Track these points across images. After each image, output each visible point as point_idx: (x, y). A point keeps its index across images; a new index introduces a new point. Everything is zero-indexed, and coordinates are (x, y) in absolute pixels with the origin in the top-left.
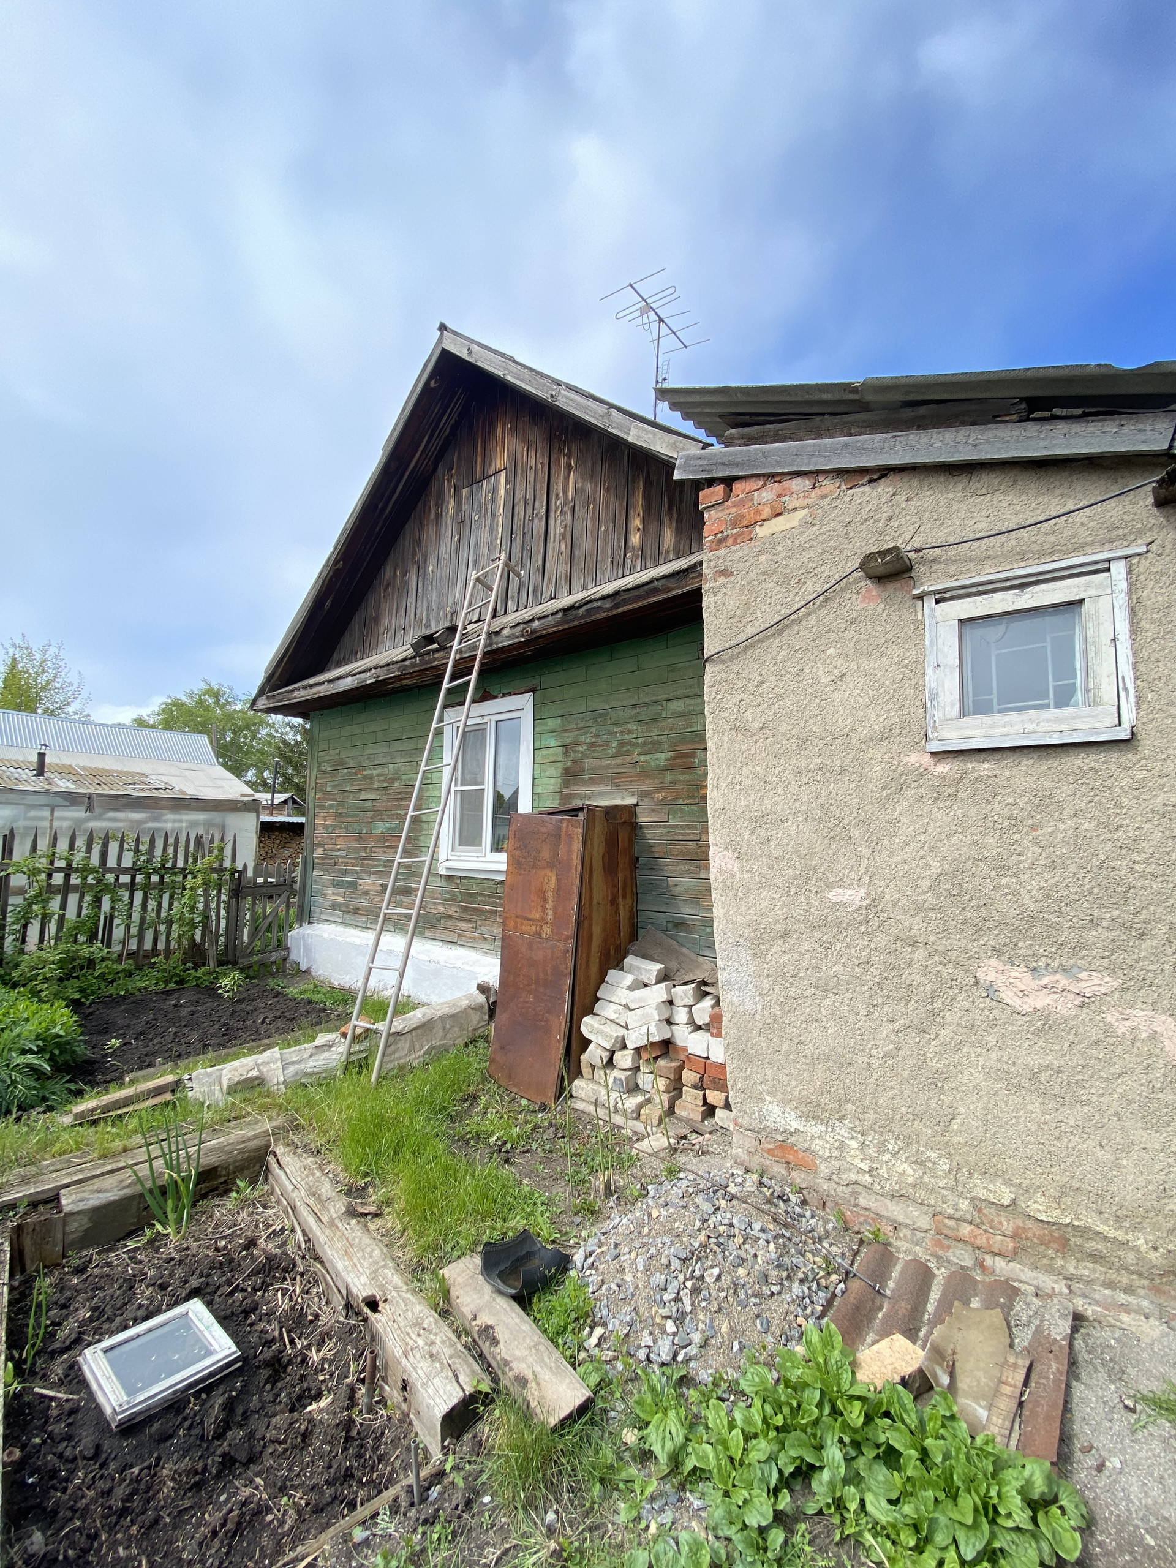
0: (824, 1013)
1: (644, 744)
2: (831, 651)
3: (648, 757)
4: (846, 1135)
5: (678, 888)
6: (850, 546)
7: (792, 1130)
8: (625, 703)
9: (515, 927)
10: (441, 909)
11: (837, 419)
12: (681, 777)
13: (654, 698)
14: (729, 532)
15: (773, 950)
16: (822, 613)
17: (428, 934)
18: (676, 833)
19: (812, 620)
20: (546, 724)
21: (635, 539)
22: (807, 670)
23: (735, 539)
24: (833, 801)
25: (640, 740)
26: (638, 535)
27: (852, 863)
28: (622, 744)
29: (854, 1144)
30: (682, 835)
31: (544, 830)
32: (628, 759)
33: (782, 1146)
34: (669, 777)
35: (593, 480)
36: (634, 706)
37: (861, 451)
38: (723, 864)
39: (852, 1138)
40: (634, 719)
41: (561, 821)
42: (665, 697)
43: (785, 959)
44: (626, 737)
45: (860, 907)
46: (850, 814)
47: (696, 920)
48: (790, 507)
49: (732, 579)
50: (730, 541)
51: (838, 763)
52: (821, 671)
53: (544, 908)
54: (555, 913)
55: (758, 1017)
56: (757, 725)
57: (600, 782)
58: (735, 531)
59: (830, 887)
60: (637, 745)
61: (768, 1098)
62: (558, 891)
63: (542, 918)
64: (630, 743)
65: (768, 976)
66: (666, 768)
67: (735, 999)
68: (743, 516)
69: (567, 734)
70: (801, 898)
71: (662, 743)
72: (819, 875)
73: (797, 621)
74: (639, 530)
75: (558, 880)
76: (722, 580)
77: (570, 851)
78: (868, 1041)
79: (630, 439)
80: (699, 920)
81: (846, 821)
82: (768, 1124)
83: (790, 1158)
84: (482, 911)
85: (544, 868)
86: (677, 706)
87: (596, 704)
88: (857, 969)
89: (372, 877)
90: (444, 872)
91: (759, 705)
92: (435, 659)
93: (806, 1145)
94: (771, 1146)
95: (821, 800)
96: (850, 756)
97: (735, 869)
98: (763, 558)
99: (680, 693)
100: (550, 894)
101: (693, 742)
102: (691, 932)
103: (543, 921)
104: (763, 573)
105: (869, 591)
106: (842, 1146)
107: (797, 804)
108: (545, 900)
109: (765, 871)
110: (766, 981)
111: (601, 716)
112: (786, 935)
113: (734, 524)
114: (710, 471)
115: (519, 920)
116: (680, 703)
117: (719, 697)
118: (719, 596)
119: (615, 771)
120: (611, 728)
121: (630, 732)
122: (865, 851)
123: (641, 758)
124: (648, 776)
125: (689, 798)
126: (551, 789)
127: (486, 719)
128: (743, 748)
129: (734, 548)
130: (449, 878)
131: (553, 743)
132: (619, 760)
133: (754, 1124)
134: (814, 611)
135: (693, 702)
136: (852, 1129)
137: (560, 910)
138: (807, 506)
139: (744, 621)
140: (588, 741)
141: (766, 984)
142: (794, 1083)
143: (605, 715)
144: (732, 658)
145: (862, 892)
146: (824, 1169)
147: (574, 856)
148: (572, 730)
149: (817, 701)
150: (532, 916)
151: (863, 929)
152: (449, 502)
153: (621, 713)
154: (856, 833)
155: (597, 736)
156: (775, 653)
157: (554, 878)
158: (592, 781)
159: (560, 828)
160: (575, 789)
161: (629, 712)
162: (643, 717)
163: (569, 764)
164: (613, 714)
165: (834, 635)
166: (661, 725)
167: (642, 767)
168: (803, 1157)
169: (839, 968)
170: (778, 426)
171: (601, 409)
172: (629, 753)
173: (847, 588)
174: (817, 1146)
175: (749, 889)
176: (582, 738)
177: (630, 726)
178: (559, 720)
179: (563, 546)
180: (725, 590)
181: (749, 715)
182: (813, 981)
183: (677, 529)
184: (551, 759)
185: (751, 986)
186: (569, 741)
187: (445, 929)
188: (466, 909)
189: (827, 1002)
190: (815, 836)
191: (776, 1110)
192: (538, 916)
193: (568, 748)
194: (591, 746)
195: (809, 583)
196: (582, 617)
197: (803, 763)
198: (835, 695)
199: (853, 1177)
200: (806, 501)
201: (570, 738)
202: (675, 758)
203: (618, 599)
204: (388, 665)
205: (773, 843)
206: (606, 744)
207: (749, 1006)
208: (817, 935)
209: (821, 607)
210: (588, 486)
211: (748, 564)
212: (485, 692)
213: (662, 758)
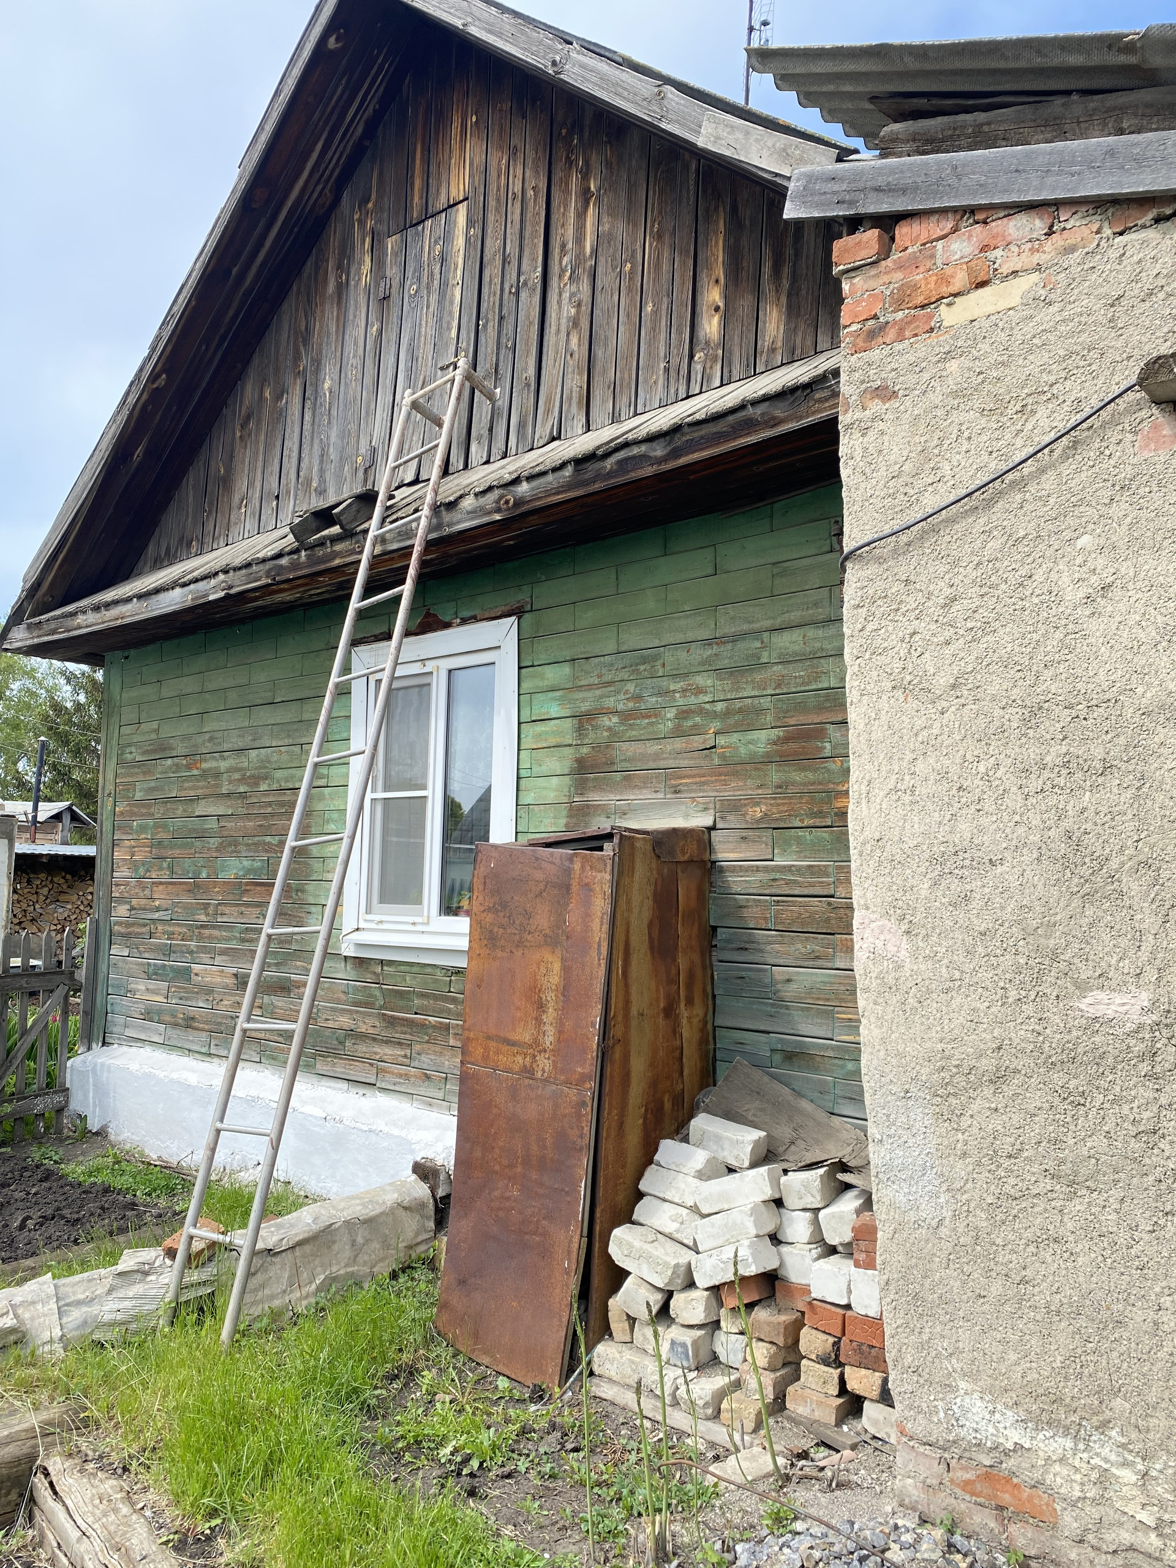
0: (1070, 1225)
1: (727, 713)
2: (1085, 541)
3: (734, 738)
4: (1113, 1457)
5: (793, 986)
6: (1120, 343)
7: (1010, 1445)
8: (690, 636)
9: (486, 1057)
10: (345, 1021)
11: (1095, 102)
12: (798, 777)
13: (746, 627)
14: (890, 317)
15: (975, 1107)
16: (1067, 469)
17: (321, 1066)
18: (788, 883)
19: (1049, 482)
20: (542, 677)
21: (711, 327)
22: (1039, 576)
23: (901, 330)
24: (1089, 826)
25: (720, 707)
26: (716, 320)
27: (1124, 942)
28: (684, 714)
29: (1128, 1476)
30: (800, 885)
31: (539, 875)
32: (697, 742)
33: (990, 1475)
34: (775, 775)
35: (630, 220)
36: (708, 642)
37: (1139, 161)
38: (879, 943)
39: (1125, 1464)
40: (709, 667)
41: (571, 859)
42: (768, 623)
43: (996, 1123)
44: (693, 700)
45: (1140, 1027)
46: (1122, 850)
47: (828, 1047)
48: (1005, 270)
49: (894, 404)
50: (891, 334)
51: (1098, 752)
52: (1066, 579)
53: (539, 1022)
54: (560, 1031)
55: (944, 1231)
56: (943, 680)
57: (645, 784)
58: (900, 315)
59: (1083, 987)
60: (714, 715)
61: (963, 1385)
62: (564, 989)
63: (536, 1042)
64: (700, 711)
65: (965, 1154)
66: (767, 760)
67: (901, 1198)
68: (915, 287)
69: (581, 695)
70: (1029, 1009)
71: (760, 711)
72: (1063, 966)
73: (1021, 485)
74: (717, 309)
75: (566, 969)
76: (876, 406)
77: (587, 916)
78: (1155, 1279)
79: (701, 142)
80: (833, 1048)
81: (1114, 864)
82: (963, 1433)
83: (1006, 1498)
84: (423, 1026)
85: (539, 946)
86: (789, 641)
87: (634, 638)
88: (1134, 1144)
89: (218, 960)
90: (350, 952)
91: (948, 643)
92: (335, 555)
93: (1037, 1475)
94: (969, 1476)
95: (1066, 824)
96: (1122, 740)
97: (903, 954)
98: (953, 366)
99: (795, 616)
100: (550, 997)
101: (820, 708)
102: (816, 1070)
103: (536, 1045)
104: (955, 394)
105: (1155, 427)
106: (1104, 1479)
107: (1021, 830)
108: (541, 1006)
109: (960, 957)
110: (960, 1164)
111: (644, 660)
112: (998, 1079)
113: (899, 301)
114: (852, 203)
115: (493, 1044)
116: (796, 635)
117: (870, 627)
118: (872, 435)
119: (671, 763)
120: (664, 683)
121: (700, 691)
122: (1149, 921)
123: (722, 740)
124: (735, 774)
125: (813, 815)
126: (551, 796)
127: (430, 666)
128: (919, 723)
129: (898, 347)
130: (360, 962)
131: (554, 710)
132: (679, 744)
133: (938, 1434)
134: (1052, 466)
135: (820, 633)
136: (1123, 1446)
137: (568, 1025)
138: (1038, 268)
139: (919, 484)
140: (620, 707)
141: (961, 1169)
142: (1013, 1357)
143: (656, 658)
144: (895, 553)
145: (1144, 998)
146: (1070, 1523)
147: (596, 925)
148: (590, 687)
149: (1059, 635)
150: (515, 1037)
151: (1144, 1068)
152: (361, 263)
153: (682, 655)
154: (1134, 886)
155: (638, 698)
156: (978, 544)
157: (557, 967)
158: (629, 781)
159: (568, 872)
160: (595, 797)
161: (699, 653)
162: (726, 663)
163: (585, 750)
164: (668, 656)
165: (1090, 511)
166: (758, 677)
167: (723, 757)
168: (1030, 1498)
169: (1098, 1142)
170: (981, 117)
171: (645, 86)
172: (697, 731)
173: (1114, 422)
174: (1057, 1477)
175: (929, 991)
176: (610, 703)
177: (701, 680)
178: (566, 669)
179: (574, 340)
180: (882, 426)
181: (928, 663)
182: (1050, 1164)
183: (789, 307)
184: (552, 741)
185: (930, 1175)
186: (585, 707)
187: (353, 1058)
188: (392, 1022)
189: (1077, 1206)
190: (1055, 892)
191: (977, 1407)
192: (527, 1037)
193: (583, 720)
194: (626, 716)
195: (1042, 412)
196: (611, 474)
197: (1033, 752)
198: (1093, 626)
199: (1126, 1537)
200: (1036, 258)
201: (586, 702)
202: (787, 739)
203: (679, 440)
204: (248, 565)
205: (976, 904)
206: (654, 713)
207: (927, 1211)
208: (1057, 1078)
209: (1064, 457)
210: (621, 228)
211: (926, 376)
212: (428, 615)
213: (761, 740)
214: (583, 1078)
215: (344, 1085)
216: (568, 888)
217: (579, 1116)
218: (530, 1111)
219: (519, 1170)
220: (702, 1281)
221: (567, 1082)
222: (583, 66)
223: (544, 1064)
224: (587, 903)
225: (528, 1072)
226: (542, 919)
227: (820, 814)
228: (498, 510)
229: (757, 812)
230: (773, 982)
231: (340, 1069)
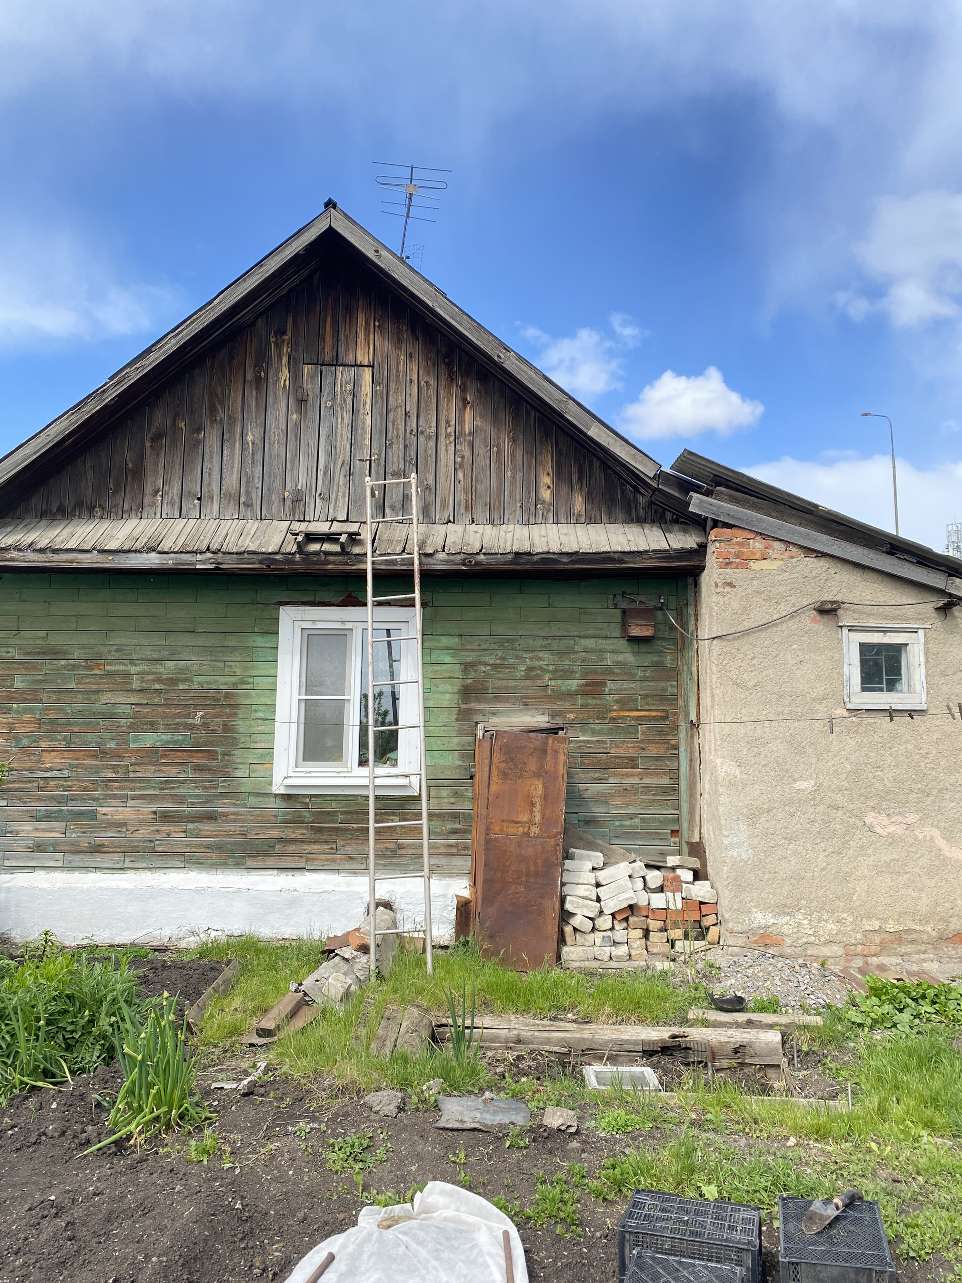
0: (789, 852)
1: (556, 671)
2: (795, 646)
3: (560, 682)
4: (802, 918)
5: (589, 792)
6: (805, 590)
7: (770, 924)
8: (535, 633)
9: (501, 830)
11: (794, 512)
12: (592, 702)
13: (566, 634)
14: (734, 560)
15: (761, 821)
16: (790, 623)
18: (587, 747)
19: (785, 626)
20: (439, 641)
21: (546, 495)
22: (781, 655)
23: (738, 565)
24: (797, 732)
25: (551, 668)
26: (548, 492)
27: (807, 766)
28: (530, 669)
29: (806, 922)
30: (594, 748)
31: (531, 745)
32: (539, 682)
33: (763, 936)
34: (580, 700)
35: (496, 421)
36: (546, 638)
37: (816, 541)
38: (729, 770)
39: (806, 918)
40: (545, 648)
42: (577, 634)
43: (768, 825)
44: (536, 663)
45: (811, 791)
46: (806, 740)
47: (606, 817)
48: (773, 557)
49: (735, 590)
50: (733, 566)
51: (800, 710)
52: (789, 657)
53: (531, 811)
54: (543, 815)
55: (750, 862)
56: (751, 683)
57: (507, 700)
58: (737, 560)
59: (795, 781)
60: (549, 671)
61: (755, 910)
62: (545, 797)
63: (530, 820)
64: (540, 668)
65: (757, 836)
66: (577, 693)
67: (735, 854)
68: (743, 553)
69: (467, 654)
70: (779, 788)
71: (573, 672)
72: (790, 774)
73: (776, 625)
74: (549, 487)
75: (545, 787)
76: (728, 589)
77: (556, 763)
78: (813, 863)
80: (609, 817)
81: (804, 744)
82: (754, 925)
83: (768, 941)
84: (347, 830)
85: (531, 777)
86: (590, 643)
87: (500, 629)
88: (808, 825)
89: (131, 803)
90: (282, 791)
91: (752, 672)
93: (779, 931)
94: (757, 938)
95: (791, 731)
96: (807, 707)
97: (737, 773)
98: (755, 582)
99: (591, 632)
100: (538, 801)
101: (603, 673)
102: (601, 827)
103: (531, 822)
104: (755, 592)
105: (814, 616)
106: (799, 924)
107: (777, 733)
108: (532, 805)
109: (757, 773)
110: (756, 839)
111: (508, 641)
112: (769, 811)
113: (737, 556)
114: (718, 516)
115: (505, 824)
116: (592, 641)
118: (726, 598)
119: (524, 691)
120: (520, 653)
121: (540, 659)
122: (814, 760)
123: (552, 683)
124: (559, 699)
125: (599, 718)
126: (446, 704)
127: (348, 626)
128: (742, 697)
129: (736, 571)
130: (287, 797)
131: (447, 659)
132: (528, 682)
133: (745, 928)
134: (785, 621)
135: (604, 642)
136: (805, 914)
137: (548, 812)
138: (782, 560)
139: (743, 618)
140: (491, 662)
141: (756, 841)
142: (771, 896)
143: (516, 640)
145: (813, 783)
146: (788, 941)
147: (561, 767)
148: (473, 650)
149: (788, 674)
150: (519, 819)
151: (812, 803)
152: (279, 370)
153: (531, 642)
154: (809, 750)
155: (504, 659)
156: (762, 641)
157: (540, 786)
158: (497, 699)
159: (546, 744)
160: (475, 705)
161: (539, 643)
162: (555, 648)
163: (469, 681)
164: (522, 641)
165: (796, 638)
166: (573, 657)
167: (553, 690)
168: (776, 939)
169: (799, 826)
170: (756, 500)
171: (563, 397)
172: (538, 677)
173: (804, 613)
174: (786, 930)
175: (746, 784)
176: (486, 659)
177: (541, 655)
178: (456, 640)
179: (460, 475)
180: (730, 596)
181: (745, 676)
182: (784, 835)
184: (447, 675)
185: (746, 844)
186: (469, 660)
187: (283, 855)
188: (320, 830)
189: (791, 846)
190: (787, 752)
191: (759, 916)
192: (525, 819)
193: (467, 667)
194: (495, 667)
195: (783, 604)
196: (536, 563)
197: (780, 709)
198: (797, 672)
199: (805, 940)
200: (782, 557)
201: (470, 658)
202: (586, 685)
205: (762, 756)
206: (513, 667)
207: (744, 856)
208: (787, 809)
209: (789, 620)
211: (746, 583)
212: (349, 596)
213: (574, 684)
214: (557, 834)
215: (276, 872)
216: (546, 752)
217: (556, 850)
218: (530, 852)
219: (524, 879)
220: (607, 911)
221: (548, 837)
222: (517, 366)
223: (535, 830)
224: (556, 758)
225: (527, 834)
226: (533, 765)
227: (603, 718)
228: (464, 565)
229: (572, 716)
230: (579, 791)
231: (270, 862)
